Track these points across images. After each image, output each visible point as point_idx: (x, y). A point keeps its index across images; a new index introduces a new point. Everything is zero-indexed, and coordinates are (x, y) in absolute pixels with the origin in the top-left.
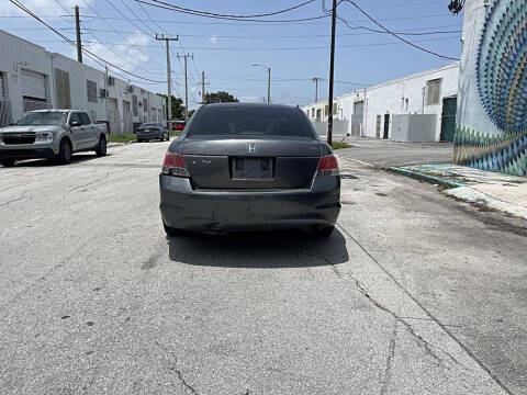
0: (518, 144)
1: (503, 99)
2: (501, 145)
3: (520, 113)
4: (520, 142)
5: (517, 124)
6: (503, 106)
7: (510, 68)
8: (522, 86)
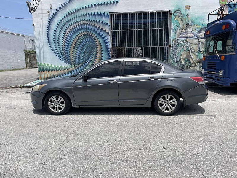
0: (79, 69)
1: (67, 53)
2: (70, 70)
3: (77, 58)
4: (80, 68)
5: (77, 62)
6: (68, 55)
7: (69, 41)
8: (76, 48)
